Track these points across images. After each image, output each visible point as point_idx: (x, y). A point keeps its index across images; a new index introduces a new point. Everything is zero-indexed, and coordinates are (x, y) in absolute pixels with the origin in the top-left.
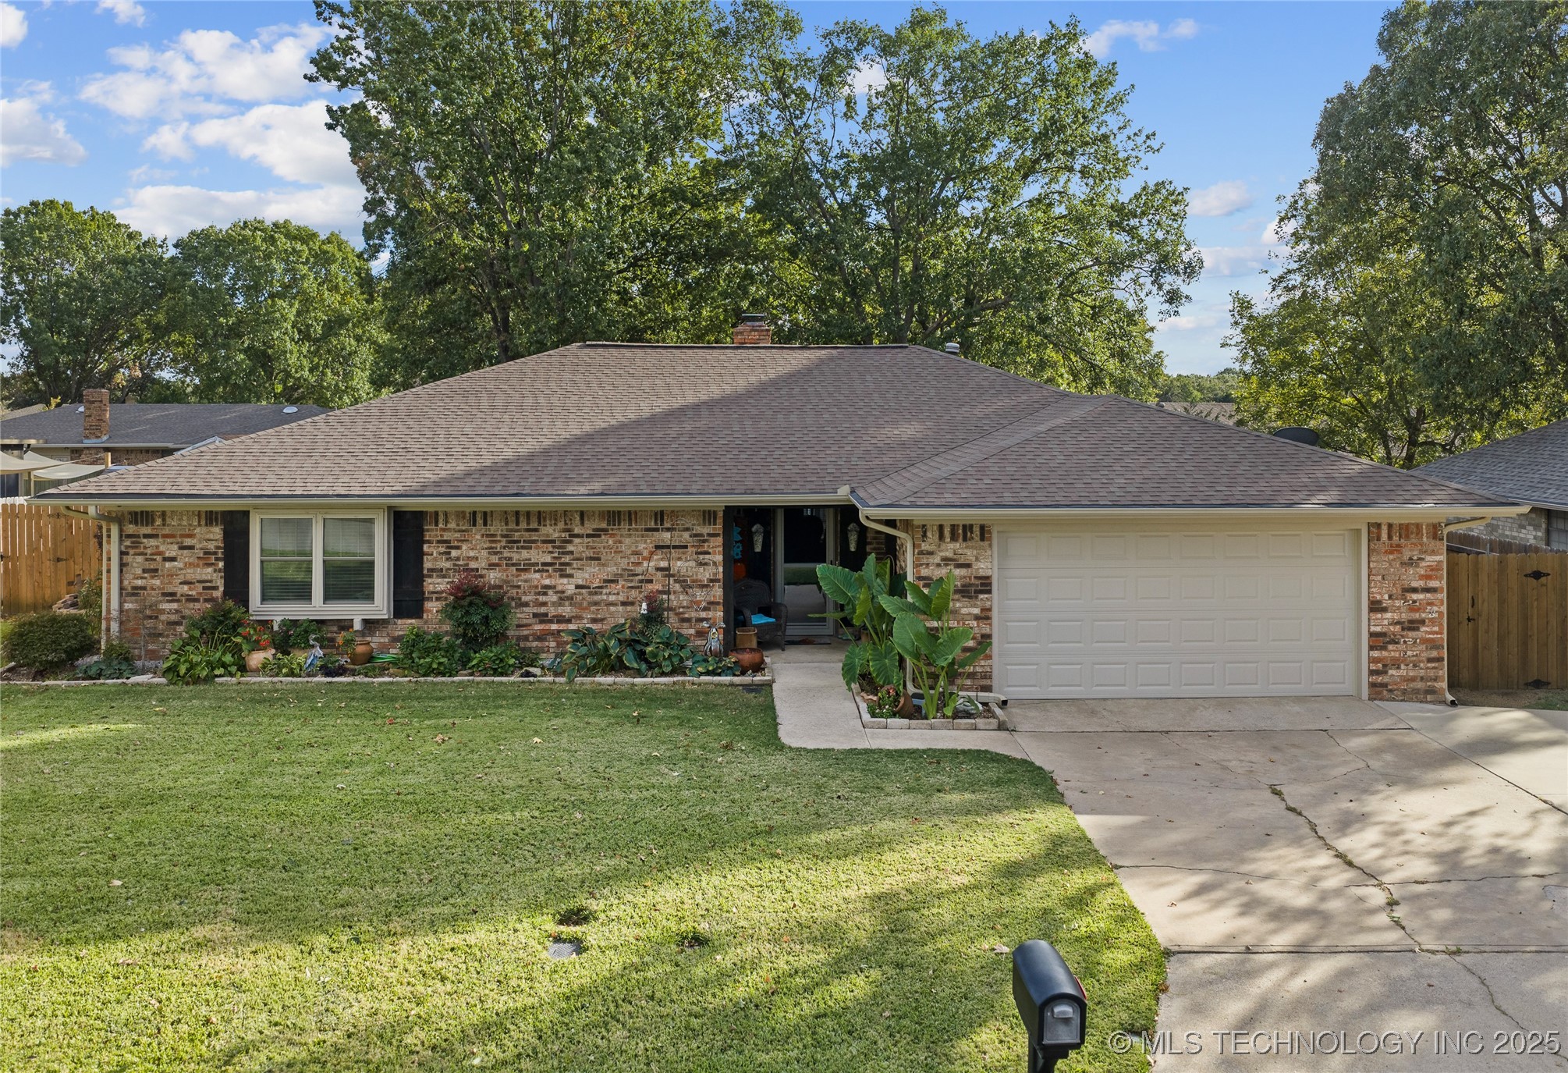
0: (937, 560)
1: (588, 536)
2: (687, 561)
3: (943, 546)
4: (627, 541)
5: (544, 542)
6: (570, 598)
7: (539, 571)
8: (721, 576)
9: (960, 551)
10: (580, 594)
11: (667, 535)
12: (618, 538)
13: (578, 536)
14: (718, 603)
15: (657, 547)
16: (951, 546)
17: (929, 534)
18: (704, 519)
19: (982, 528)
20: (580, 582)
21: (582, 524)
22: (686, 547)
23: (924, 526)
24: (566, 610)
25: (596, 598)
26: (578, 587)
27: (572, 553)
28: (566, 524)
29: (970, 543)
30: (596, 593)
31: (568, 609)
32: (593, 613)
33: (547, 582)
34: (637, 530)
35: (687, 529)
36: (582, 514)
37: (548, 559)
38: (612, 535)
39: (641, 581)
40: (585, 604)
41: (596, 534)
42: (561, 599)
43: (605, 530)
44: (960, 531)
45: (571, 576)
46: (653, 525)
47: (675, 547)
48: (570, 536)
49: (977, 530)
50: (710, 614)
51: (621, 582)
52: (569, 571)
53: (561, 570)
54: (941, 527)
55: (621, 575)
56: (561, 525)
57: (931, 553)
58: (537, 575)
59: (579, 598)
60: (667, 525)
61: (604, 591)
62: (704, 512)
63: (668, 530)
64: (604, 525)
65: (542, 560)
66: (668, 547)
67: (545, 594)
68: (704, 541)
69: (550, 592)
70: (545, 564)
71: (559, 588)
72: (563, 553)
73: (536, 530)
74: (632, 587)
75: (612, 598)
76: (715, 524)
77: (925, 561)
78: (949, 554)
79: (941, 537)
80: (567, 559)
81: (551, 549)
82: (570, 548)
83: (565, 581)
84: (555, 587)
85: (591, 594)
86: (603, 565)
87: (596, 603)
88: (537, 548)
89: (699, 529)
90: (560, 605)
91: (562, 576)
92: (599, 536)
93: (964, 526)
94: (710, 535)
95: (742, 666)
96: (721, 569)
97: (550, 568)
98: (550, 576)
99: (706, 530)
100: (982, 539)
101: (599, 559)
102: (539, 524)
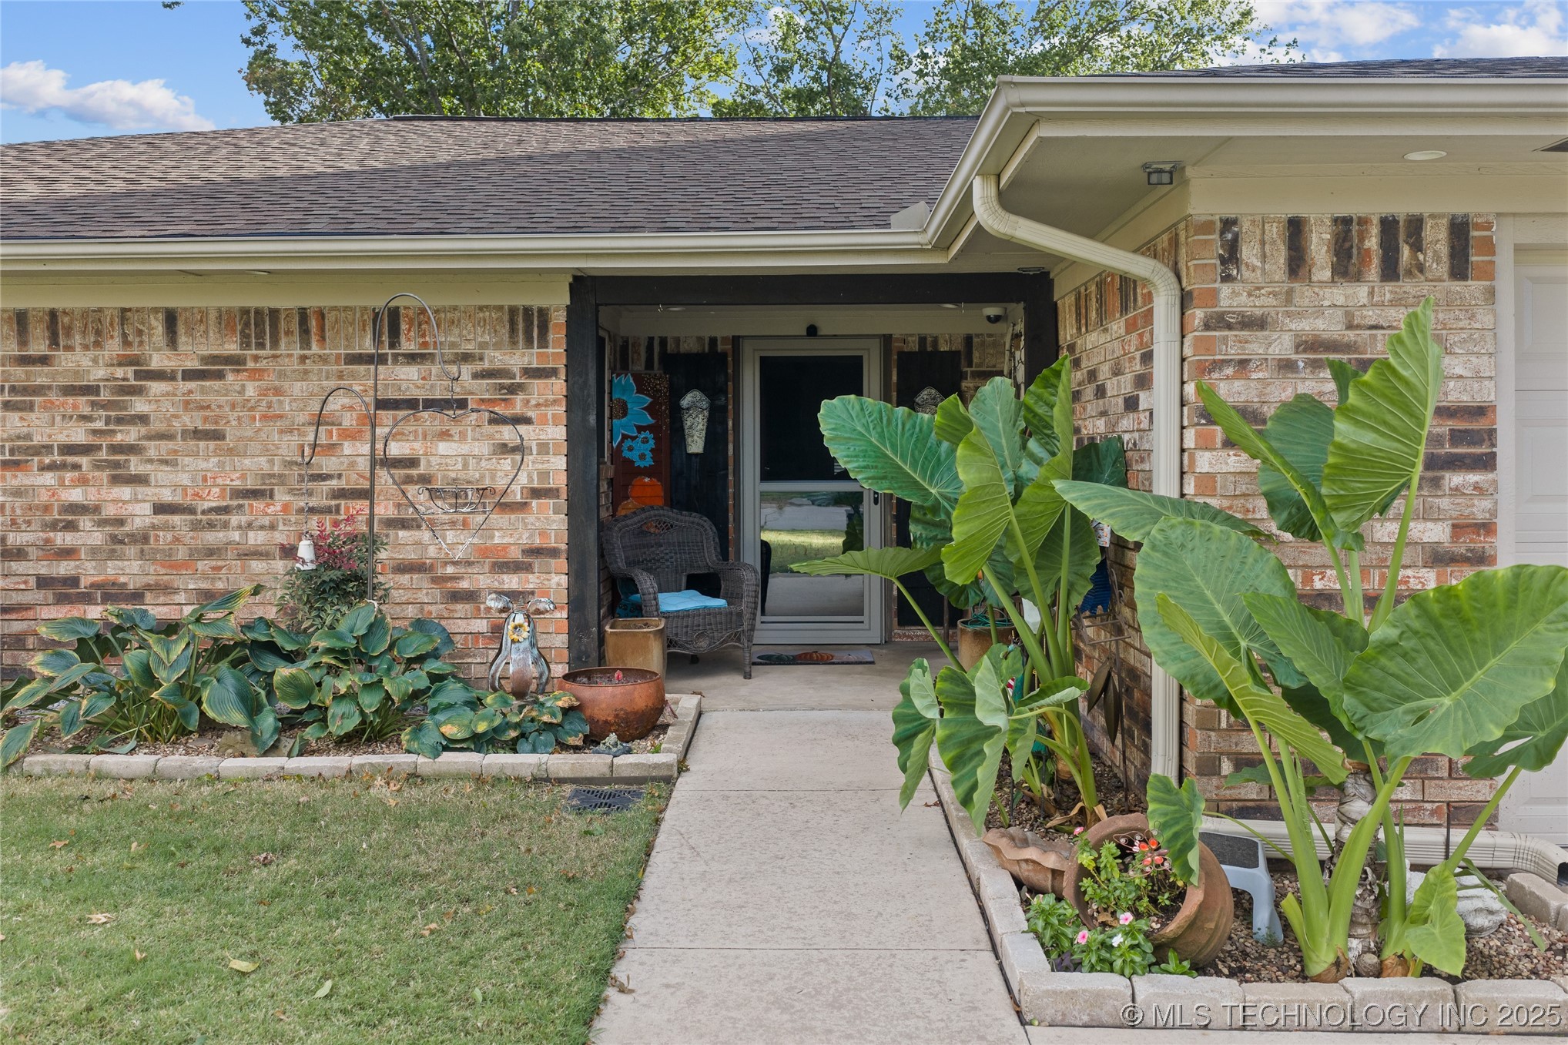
0: (1281, 346)
1: (189, 375)
2: (463, 438)
3: (1304, 294)
4: (298, 388)
5: (70, 391)
6: (142, 538)
7: (52, 467)
8: (560, 480)
9: (1371, 316)
10: (166, 527)
11: (410, 373)
12: (271, 380)
13: (160, 375)
14: (553, 553)
15: (382, 404)
16: (1339, 294)
17: (1249, 253)
18: (513, 330)
19: (1459, 230)
20: (167, 496)
21: (172, 342)
22: (462, 404)
23: (1228, 223)
24: (130, 570)
25: (212, 538)
26: (160, 508)
27: (143, 419)
28: (126, 343)
29: (1408, 287)
30: (211, 525)
31: (134, 566)
32: (205, 576)
33: (76, 495)
34: (324, 359)
35: (466, 358)
36: (171, 319)
37: (78, 435)
38: (256, 374)
39: (341, 494)
40: (181, 553)
41: (210, 371)
42: (115, 539)
43: (236, 361)
44: (1373, 243)
45: (140, 480)
46: (367, 346)
47: (429, 404)
48: (138, 375)
49: (1437, 238)
50: (531, 581)
51: (281, 496)
52: (135, 465)
53: (116, 465)
54: (1296, 229)
55: (282, 479)
56: (113, 347)
57: (1255, 323)
58: (49, 478)
59: (166, 537)
60: (408, 345)
61: (235, 519)
62: (513, 311)
63: (412, 358)
64: (232, 348)
65: (62, 438)
66: (412, 404)
67: (70, 526)
68: (513, 389)
69: (85, 522)
70: (69, 449)
71: (110, 511)
72: (120, 421)
73: (44, 360)
74: (312, 510)
75: (256, 538)
76: (543, 343)
77: (1233, 352)
78: (1329, 326)
79: (1297, 263)
80: (129, 435)
81: (86, 410)
82: (139, 406)
83: (125, 492)
84: (97, 509)
85: (196, 527)
86: (231, 452)
87: (211, 552)
88: (48, 407)
89: (497, 358)
90: (112, 555)
91: (116, 480)
92: (220, 376)
93: (1388, 225)
94: (528, 372)
95: (591, 721)
96: (560, 463)
97: (84, 461)
98: (83, 482)
99: (518, 359)
100: (1460, 269)
101: (218, 436)
102: (54, 342)
